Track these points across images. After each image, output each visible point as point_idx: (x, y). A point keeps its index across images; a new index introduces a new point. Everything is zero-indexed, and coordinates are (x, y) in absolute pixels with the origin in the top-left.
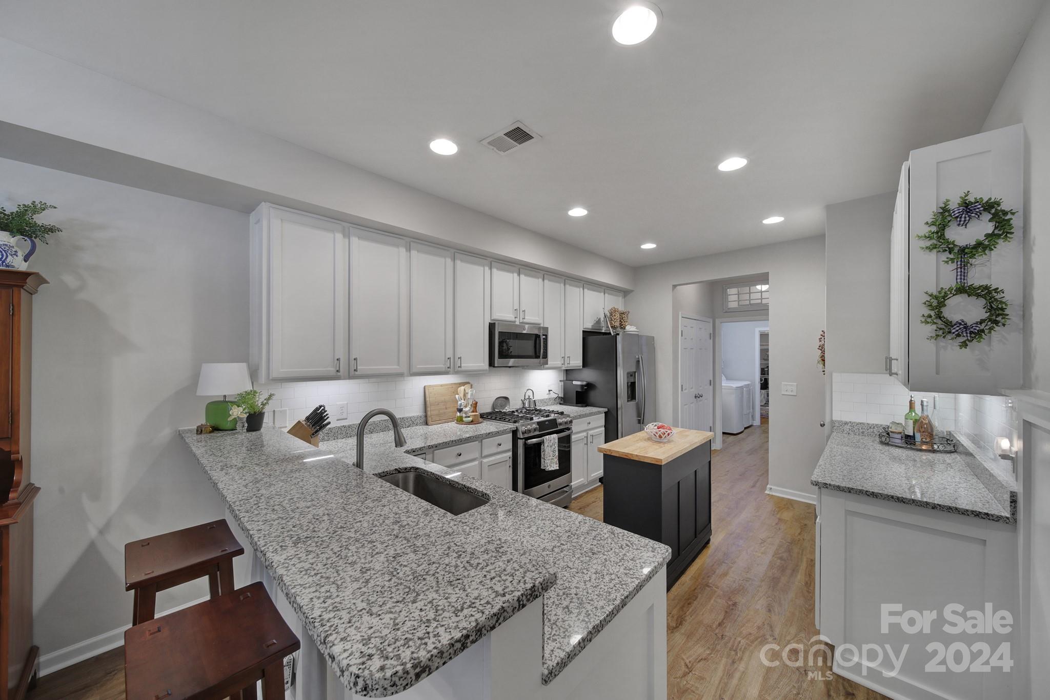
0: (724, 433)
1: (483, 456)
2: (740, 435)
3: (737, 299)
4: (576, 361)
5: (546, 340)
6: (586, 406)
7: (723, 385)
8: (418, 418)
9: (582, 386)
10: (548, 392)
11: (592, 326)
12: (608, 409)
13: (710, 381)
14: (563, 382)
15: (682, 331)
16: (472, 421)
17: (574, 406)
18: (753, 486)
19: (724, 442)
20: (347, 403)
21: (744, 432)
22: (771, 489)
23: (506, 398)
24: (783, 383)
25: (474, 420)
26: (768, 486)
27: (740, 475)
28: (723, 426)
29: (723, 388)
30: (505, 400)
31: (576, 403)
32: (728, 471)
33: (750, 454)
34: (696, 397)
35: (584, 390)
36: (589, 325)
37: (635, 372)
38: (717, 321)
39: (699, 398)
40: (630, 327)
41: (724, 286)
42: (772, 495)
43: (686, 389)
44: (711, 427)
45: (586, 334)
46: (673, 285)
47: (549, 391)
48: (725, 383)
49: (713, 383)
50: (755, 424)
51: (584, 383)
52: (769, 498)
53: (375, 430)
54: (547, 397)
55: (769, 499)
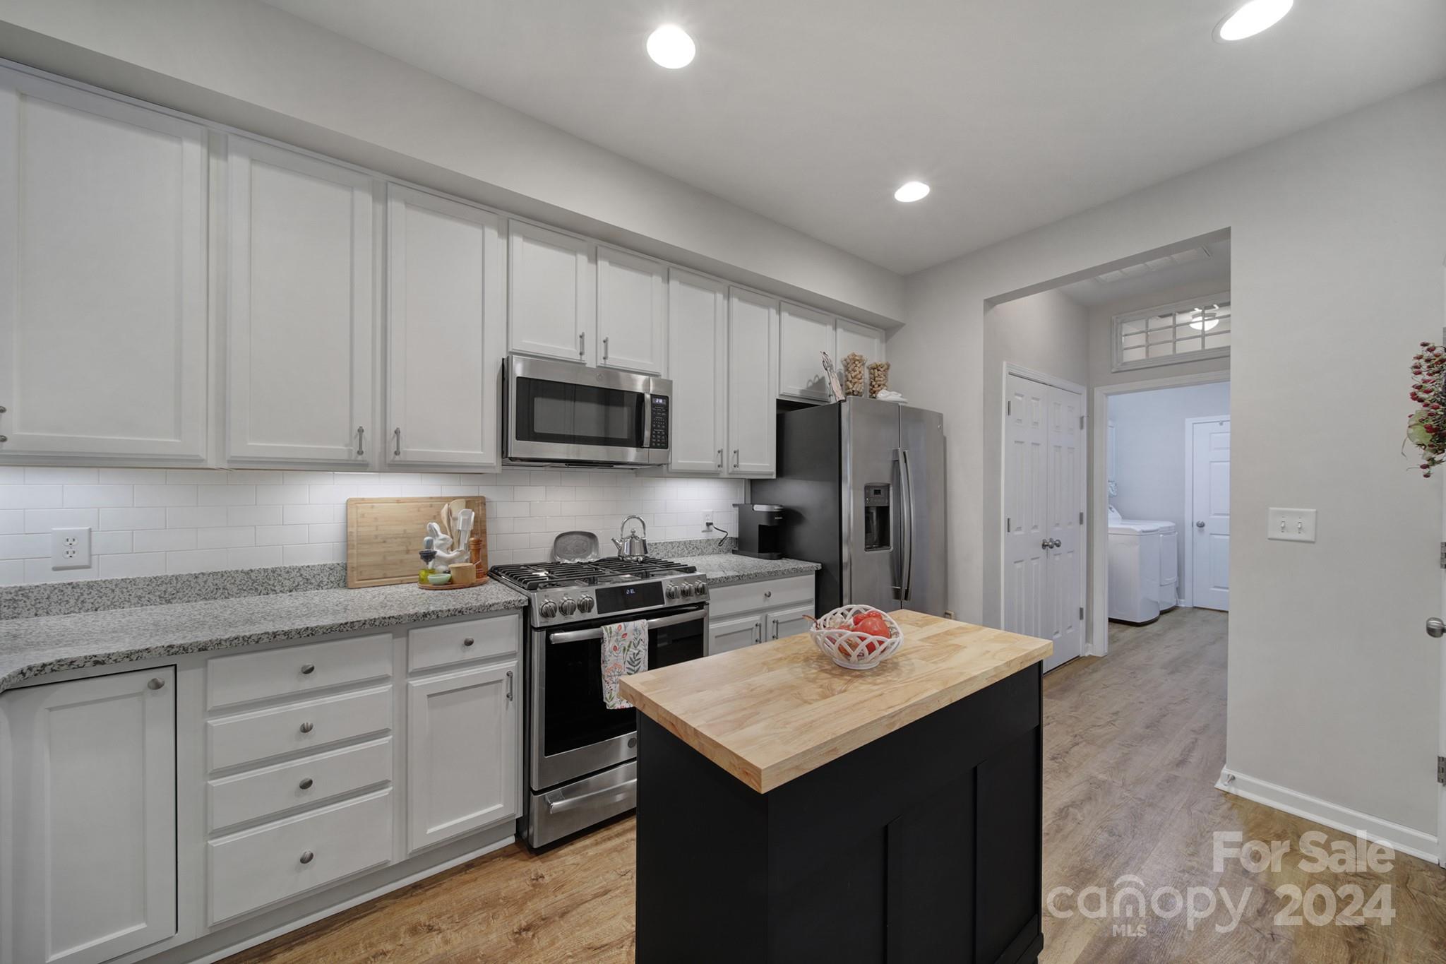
0: (1111, 620)
1: (410, 670)
2: (1148, 627)
3: (1144, 343)
4: (765, 464)
5: (666, 409)
6: (780, 558)
7: (1110, 526)
8: (322, 571)
9: (771, 515)
10: (705, 527)
11: (802, 391)
12: (822, 566)
13: (1081, 515)
14: (737, 508)
15: (1009, 403)
16: (451, 581)
17: (756, 557)
18: (1181, 763)
19: (1112, 640)
20: (90, 530)
21: (1159, 621)
22: (1234, 778)
23: (591, 536)
24: (1271, 508)
25: (455, 580)
26: (1225, 771)
27: (1148, 727)
28: (1111, 605)
29: (1109, 532)
30: (588, 539)
31: (760, 551)
32: (1116, 713)
33: (1172, 673)
34: (1044, 546)
35: (775, 524)
36: (794, 389)
37: (888, 486)
38: (1098, 393)
39: (1052, 547)
40: (888, 393)
41: (1113, 317)
42: (1237, 797)
43: (1019, 529)
44: (1081, 610)
45: (785, 407)
46: (986, 301)
47: (709, 524)
48: (1114, 522)
49: (1087, 519)
50: (1183, 606)
51: (776, 508)
52: (1229, 805)
53: (180, 595)
54: (702, 536)
55: (1230, 809)
